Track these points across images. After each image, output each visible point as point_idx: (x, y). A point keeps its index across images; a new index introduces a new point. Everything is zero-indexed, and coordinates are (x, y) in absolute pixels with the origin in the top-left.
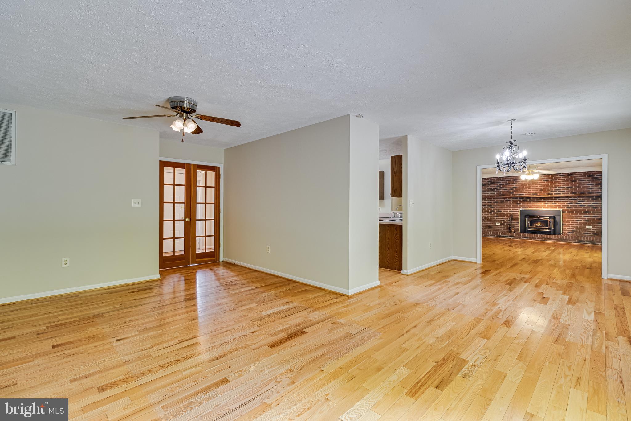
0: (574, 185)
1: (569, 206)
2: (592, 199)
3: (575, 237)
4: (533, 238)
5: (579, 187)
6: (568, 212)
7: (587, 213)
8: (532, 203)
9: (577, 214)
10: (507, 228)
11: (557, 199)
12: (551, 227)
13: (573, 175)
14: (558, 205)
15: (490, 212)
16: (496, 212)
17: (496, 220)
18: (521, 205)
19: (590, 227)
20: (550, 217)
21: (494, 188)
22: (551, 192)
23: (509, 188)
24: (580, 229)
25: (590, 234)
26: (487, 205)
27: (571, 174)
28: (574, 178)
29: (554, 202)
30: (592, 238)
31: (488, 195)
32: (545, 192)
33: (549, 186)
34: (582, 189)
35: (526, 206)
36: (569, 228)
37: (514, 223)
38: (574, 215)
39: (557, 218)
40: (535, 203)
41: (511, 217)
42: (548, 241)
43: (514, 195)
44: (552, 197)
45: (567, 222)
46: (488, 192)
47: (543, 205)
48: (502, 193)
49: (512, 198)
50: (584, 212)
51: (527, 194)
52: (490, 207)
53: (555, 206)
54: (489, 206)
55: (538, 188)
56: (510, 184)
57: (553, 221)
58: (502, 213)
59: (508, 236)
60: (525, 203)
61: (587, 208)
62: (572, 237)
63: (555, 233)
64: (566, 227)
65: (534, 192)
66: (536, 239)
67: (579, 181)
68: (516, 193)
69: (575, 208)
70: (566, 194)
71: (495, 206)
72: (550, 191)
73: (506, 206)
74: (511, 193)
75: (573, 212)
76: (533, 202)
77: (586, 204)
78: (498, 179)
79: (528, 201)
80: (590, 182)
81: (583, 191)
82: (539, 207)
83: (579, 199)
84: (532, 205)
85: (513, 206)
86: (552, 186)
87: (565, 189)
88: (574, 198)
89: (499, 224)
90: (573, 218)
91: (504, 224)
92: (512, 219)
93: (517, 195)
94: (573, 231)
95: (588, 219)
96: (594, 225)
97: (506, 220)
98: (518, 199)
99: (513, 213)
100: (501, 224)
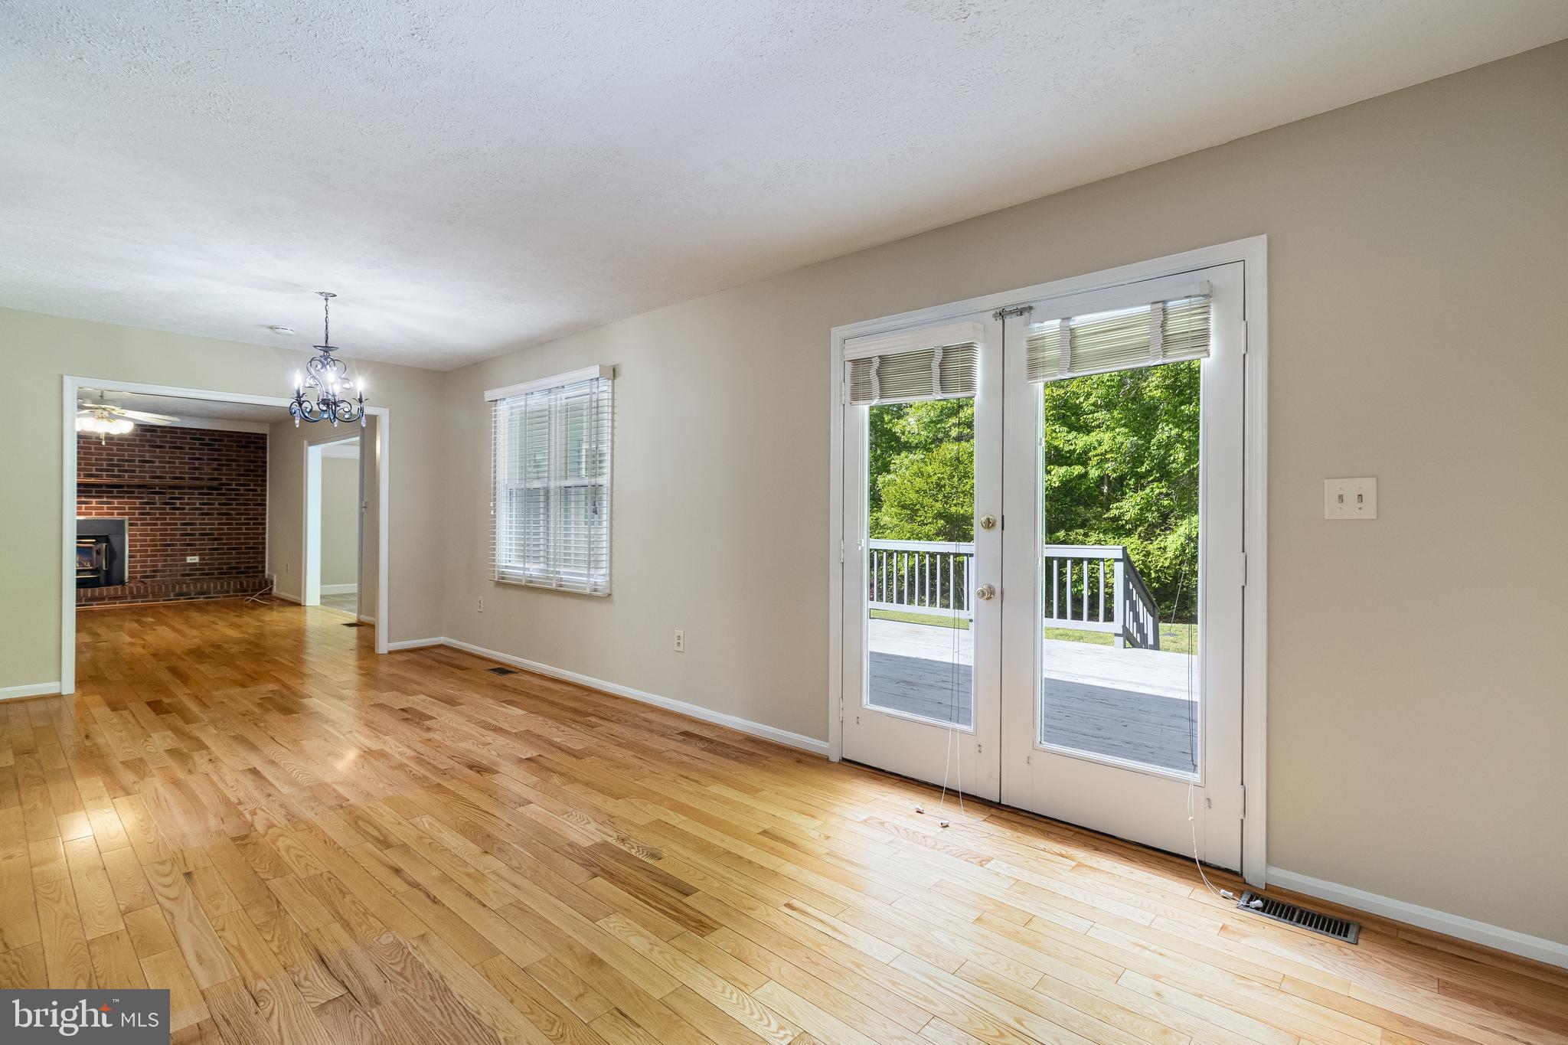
0: (158, 457)
1: (145, 508)
2: (199, 494)
5: (169, 463)
6: (142, 525)
7: (189, 527)
11: (115, 490)
12: (101, 566)
13: (155, 431)
14: (116, 505)
19: (195, 559)
20: (98, 540)
22: (97, 470)
24: (171, 565)
25: (194, 575)
28: (158, 440)
29: (105, 500)
34: (177, 468)
36: (146, 566)
38: (158, 533)
39: (114, 540)
42: (97, 604)
44: (100, 485)
45: (139, 551)
50: (181, 525)
53: (108, 508)
57: (106, 549)
61: (188, 514)
62: (160, 588)
63: (108, 583)
69: (160, 514)
70: (138, 477)
75: (156, 525)
77: (188, 504)
80: (194, 454)
81: (180, 473)
86: (101, 454)
87: (134, 466)
90: (155, 540)
94: (154, 571)
95: (190, 540)
96: (204, 554)
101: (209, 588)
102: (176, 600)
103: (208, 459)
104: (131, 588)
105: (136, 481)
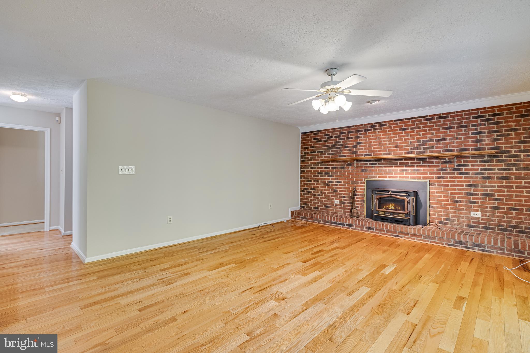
0: (449, 136)
1: (440, 174)
2: (480, 161)
3: (448, 234)
4: (381, 230)
5: (457, 139)
6: (439, 185)
7: (473, 188)
8: (383, 168)
9: (455, 190)
10: (348, 209)
11: (422, 161)
12: (410, 212)
13: (447, 117)
14: (422, 172)
15: (327, 183)
16: (334, 183)
17: (334, 196)
18: (368, 172)
19: (477, 214)
20: (408, 194)
21: (332, 146)
23: (351, 144)
24: (459, 217)
25: (478, 227)
26: (323, 173)
27: (444, 116)
28: (448, 123)
29: (416, 168)
30: (480, 239)
31: (325, 157)
32: (402, 150)
33: (408, 139)
34: (463, 142)
37: (358, 201)
38: (449, 192)
39: (420, 195)
40: (388, 169)
41: (354, 193)
42: (404, 237)
43: (358, 155)
44: (413, 159)
45: (437, 204)
46: (324, 152)
47: (399, 172)
48: (343, 153)
49: (354, 160)
50: (466, 186)
51: (377, 154)
52: (327, 175)
53: (417, 174)
54: (326, 173)
55: (393, 144)
56: (352, 138)
57: (413, 201)
58: (342, 185)
59: (346, 224)
60: (373, 169)
61: (472, 178)
62: (443, 234)
63: (416, 223)
64: (436, 211)
65: (386, 151)
66: (386, 233)
67: (457, 127)
68: (360, 152)
69: (450, 178)
70: (436, 152)
71: (334, 173)
72: (410, 148)
73: (348, 174)
74: (353, 153)
75: (448, 185)
76: (385, 167)
77: (471, 170)
78: (338, 131)
79: (378, 165)
80: (476, 129)
81: (465, 146)
82: (393, 175)
83: (457, 162)
84: (383, 172)
85: (356, 174)
86: (414, 139)
87: (433, 144)
88: (448, 159)
89: (339, 203)
90: (447, 197)
91: (344, 203)
92: (355, 195)
93: (362, 155)
94: (447, 220)
95: (474, 198)
96: (486, 211)
97: (347, 196)
98: (364, 162)
99: (357, 186)
100: (340, 202)
101: (482, 242)
102: (456, 246)
103: (488, 132)
104: (428, 231)
105: (434, 154)
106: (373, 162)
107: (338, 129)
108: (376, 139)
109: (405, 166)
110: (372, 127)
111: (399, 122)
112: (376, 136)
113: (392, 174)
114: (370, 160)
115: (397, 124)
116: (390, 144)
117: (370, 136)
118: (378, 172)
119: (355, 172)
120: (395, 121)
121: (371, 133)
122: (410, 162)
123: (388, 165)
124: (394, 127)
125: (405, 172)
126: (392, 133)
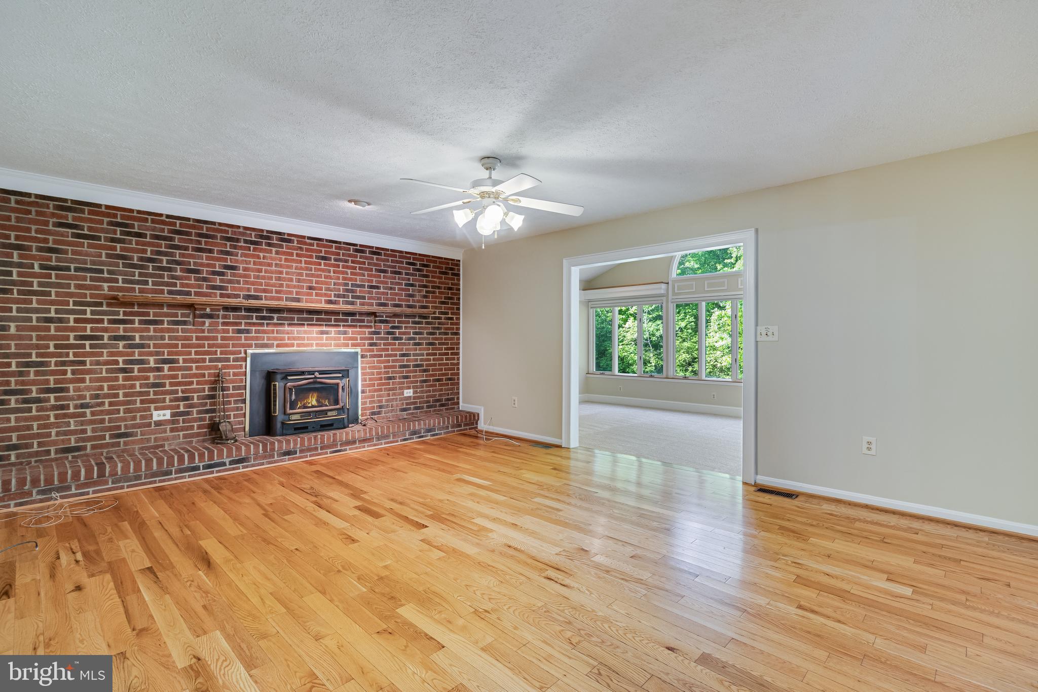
1: (372, 339)
2: (412, 322)
4: (309, 450)
5: (391, 289)
6: (371, 356)
7: (406, 358)
8: (286, 328)
9: (389, 361)
10: (199, 427)
11: (350, 318)
13: (381, 254)
15: (121, 365)
16: (152, 364)
17: (152, 401)
18: (253, 334)
19: (410, 393)
20: (342, 374)
21: (141, 259)
22: (335, 296)
23: (208, 265)
24: (393, 400)
25: (410, 409)
26: (106, 335)
27: (377, 252)
28: (382, 263)
29: (341, 329)
31: (111, 289)
32: (321, 295)
33: (331, 278)
34: (396, 294)
35: (269, 339)
36: (373, 402)
37: (227, 403)
38: (383, 365)
39: (352, 374)
40: (295, 329)
41: (217, 382)
43: (229, 296)
44: (337, 313)
45: (368, 386)
46: (109, 272)
47: (315, 335)
48: (182, 285)
49: (219, 307)
51: (272, 298)
52: (121, 344)
54: (116, 338)
55: (304, 281)
56: (211, 251)
57: (348, 385)
58: (180, 369)
59: (227, 461)
60: (265, 328)
61: (405, 344)
64: (370, 397)
65: (291, 293)
68: (234, 289)
70: (368, 304)
71: (150, 338)
72: (332, 293)
73: (199, 338)
74: (214, 287)
75: (381, 356)
76: (289, 325)
77: (404, 333)
78: (163, 223)
79: (275, 321)
80: (409, 280)
82: (306, 342)
83: (391, 322)
84: (286, 336)
85: (223, 338)
86: (338, 278)
88: (382, 317)
89: (168, 417)
90: (380, 373)
91: (188, 413)
92: (219, 390)
93: (238, 296)
94: (380, 407)
95: (406, 372)
96: (417, 387)
97: (195, 395)
98: (243, 313)
99: (224, 367)
100: (173, 415)
103: (419, 286)
106: (265, 314)
107: (164, 218)
108: (270, 265)
109: (326, 325)
110: (262, 237)
111: (315, 242)
112: (271, 258)
113: (303, 339)
114: (257, 310)
115: (312, 245)
116: (299, 281)
117: (259, 257)
118: (275, 335)
119: (219, 335)
120: (310, 238)
121: (261, 250)
122: (333, 318)
123: (296, 322)
124: (307, 250)
125: (325, 336)
126: (303, 259)
